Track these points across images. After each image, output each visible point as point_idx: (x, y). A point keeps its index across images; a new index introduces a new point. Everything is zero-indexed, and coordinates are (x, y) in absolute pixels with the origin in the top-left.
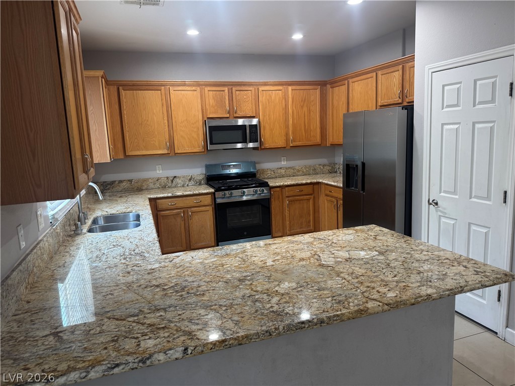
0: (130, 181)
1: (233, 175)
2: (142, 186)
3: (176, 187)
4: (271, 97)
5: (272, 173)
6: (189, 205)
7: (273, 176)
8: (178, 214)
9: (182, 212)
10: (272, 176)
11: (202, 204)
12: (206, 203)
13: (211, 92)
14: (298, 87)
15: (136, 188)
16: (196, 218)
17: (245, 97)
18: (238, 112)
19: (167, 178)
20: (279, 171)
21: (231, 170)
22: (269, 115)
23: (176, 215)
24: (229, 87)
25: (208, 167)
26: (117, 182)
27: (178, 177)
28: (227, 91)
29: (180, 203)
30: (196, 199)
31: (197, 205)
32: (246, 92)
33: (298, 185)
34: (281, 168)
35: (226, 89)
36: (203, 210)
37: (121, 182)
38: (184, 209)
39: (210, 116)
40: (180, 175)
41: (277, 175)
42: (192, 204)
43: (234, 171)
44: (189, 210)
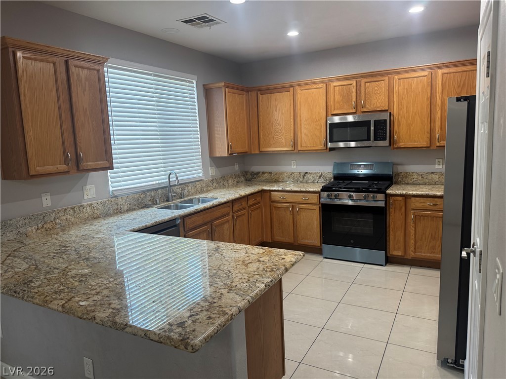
0: (270, 173)
1: (361, 176)
2: (279, 178)
3: (307, 182)
4: (411, 85)
5: (420, 178)
6: (297, 201)
7: (421, 182)
8: (287, 208)
9: (291, 206)
10: (419, 181)
11: (309, 201)
12: (313, 202)
13: (337, 87)
14: (451, 70)
15: (274, 180)
16: (303, 214)
17: (376, 88)
18: (367, 106)
19: (300, 173)
20: (430, 176)
21: (360, 170)
22: (407, 107)
23: (286, 208)
24: (357, 80)
25: (337, 165)
26: (261, 173)
27: (310, 174)
28: (354, 84)
29: (289, 197)
30: (304, 196)
31: (304, 202)
32: (377, 83)
33: (427, 196)
34: (433, 173)
35: (354, 82)
36: (310, 208)
37: (263, 173)
38: (293, 204)
39: (334, 113)
40: (311, 172)
41: (427, 181)
42: (300, 200)
43: (363, 172)
44: (297, 206)
